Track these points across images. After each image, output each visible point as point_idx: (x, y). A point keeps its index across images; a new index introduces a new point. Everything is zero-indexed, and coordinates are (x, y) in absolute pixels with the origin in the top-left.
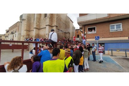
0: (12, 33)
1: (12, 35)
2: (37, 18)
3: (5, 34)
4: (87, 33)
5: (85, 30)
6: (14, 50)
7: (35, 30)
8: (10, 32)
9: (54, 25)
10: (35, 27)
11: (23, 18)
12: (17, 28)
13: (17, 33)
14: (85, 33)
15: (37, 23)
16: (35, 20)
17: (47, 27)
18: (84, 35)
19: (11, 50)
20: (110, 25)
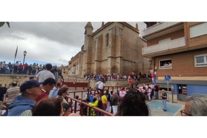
0: (74, 65)
1: (74, 68)
2: (98, 48)
3: (68, 66)
4: (158, 68)
5: (156, 64)
6: (77, 88)
7: (96, 62)
8: (72, 64)
9: (117, 56)
10: (96, 59)
11: (84, 49)
12: (79, 59)
13: (78, 66)
14: (156, 68)
15: (98, 54)
16: (96, 51)
17: (110, 60)
18: (154, 72)
19: (74, 88)
20: (195, 56)
